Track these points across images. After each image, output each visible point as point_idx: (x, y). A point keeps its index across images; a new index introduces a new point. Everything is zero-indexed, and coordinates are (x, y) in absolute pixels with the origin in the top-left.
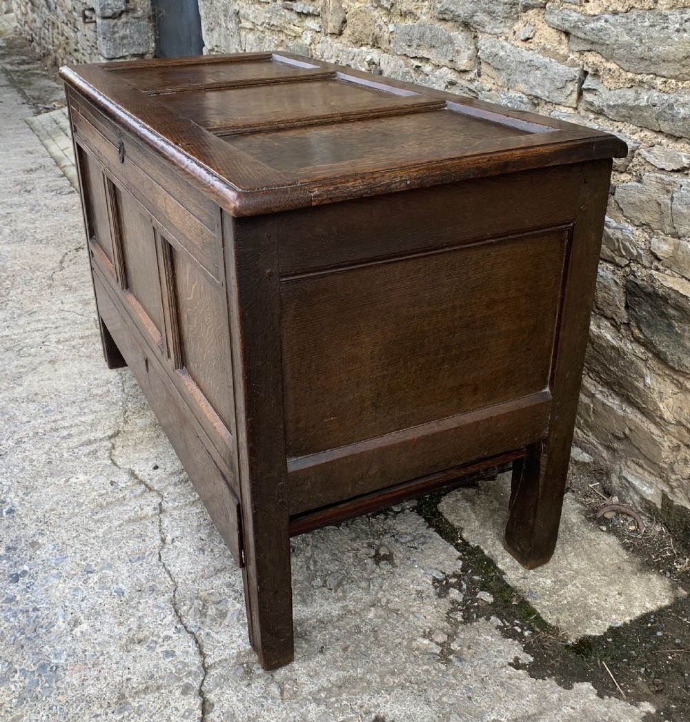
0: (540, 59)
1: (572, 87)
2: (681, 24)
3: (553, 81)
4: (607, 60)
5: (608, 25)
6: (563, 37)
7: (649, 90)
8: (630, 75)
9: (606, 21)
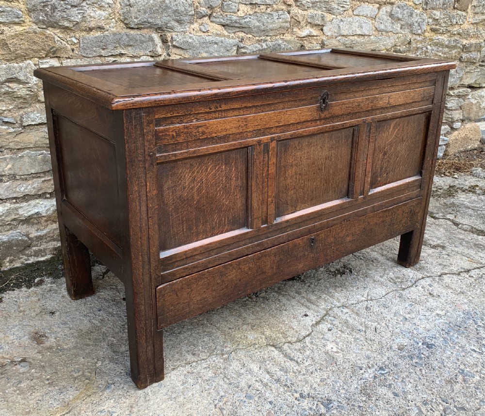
0: (219, 39)
1: (235, 48)
2: (279, 16)
3: (225, 47)
4: (247, 34)
5: (251, 20)
6: (223, 28)
7: (264, 42)
8: (257, 38)
9: (250, 18)
